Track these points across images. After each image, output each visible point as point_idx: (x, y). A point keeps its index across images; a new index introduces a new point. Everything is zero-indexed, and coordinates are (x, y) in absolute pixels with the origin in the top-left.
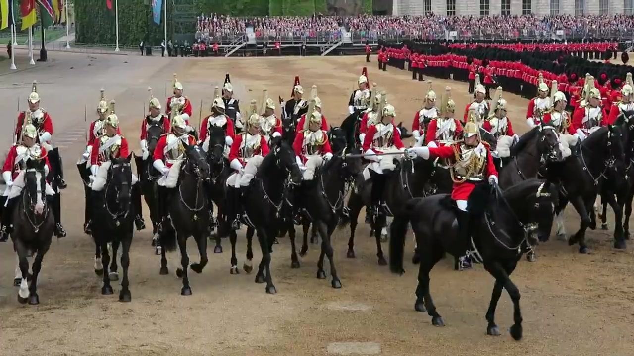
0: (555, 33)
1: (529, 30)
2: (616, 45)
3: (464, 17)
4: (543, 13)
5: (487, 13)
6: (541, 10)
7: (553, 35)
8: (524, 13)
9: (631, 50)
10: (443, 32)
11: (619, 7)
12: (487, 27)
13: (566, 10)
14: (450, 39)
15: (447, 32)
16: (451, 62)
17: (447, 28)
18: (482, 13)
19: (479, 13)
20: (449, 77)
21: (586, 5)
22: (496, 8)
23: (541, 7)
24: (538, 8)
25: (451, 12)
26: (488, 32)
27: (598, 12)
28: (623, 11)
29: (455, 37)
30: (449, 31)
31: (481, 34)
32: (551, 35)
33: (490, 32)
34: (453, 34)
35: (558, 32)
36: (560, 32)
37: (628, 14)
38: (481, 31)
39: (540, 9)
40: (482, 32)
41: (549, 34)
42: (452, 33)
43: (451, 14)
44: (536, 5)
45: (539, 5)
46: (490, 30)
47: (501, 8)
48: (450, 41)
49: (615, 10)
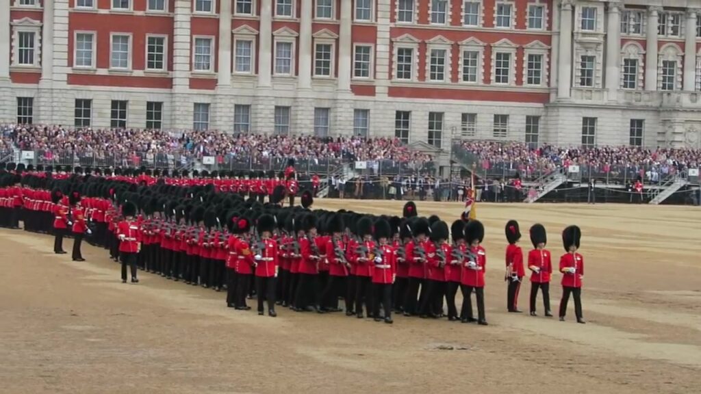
0: (200, 160)
1: (156, 154)
2: (293, 185)
3: (46, 129)
4: (181, 127)
5: (87, 123)
6: (177, 122)
7: (198, 164)
8: (149, 125)
9: (325, 194)
10: (10, 152)
11: (308, 122)
12: (87, 146)
13: (218, 123)
14: (22, 162)
15: (16, 151)
16: (20, 199)
17: (18, 146)
18: (77, 122)
19: (73, 123)
20: (15, 226)
21: (253, 116)
22: (101, 115)
23: (177, 117)
24: (173, 117)
25: (25, 118)
26: (87, 155)
27: (273, 129)
28: (313, 131)
29: (30, 160)
30: (21, 151)
31: (76, 158)
32: (193, 164)
33: (91, 154)
34: (28, 155)
35: (206, 160)
36: (209, 160)
37: (322, 135)
38: (75, 153)
39: (175, 119)
40: (78, 154)
41: (191, 162)
42: (25, 153)
43: (25, 122)
44: (169, 113)
45: (174, 113)
46: (90, 152)
47: (110, 116)
48: (21, 166)
49: (301, 128)
